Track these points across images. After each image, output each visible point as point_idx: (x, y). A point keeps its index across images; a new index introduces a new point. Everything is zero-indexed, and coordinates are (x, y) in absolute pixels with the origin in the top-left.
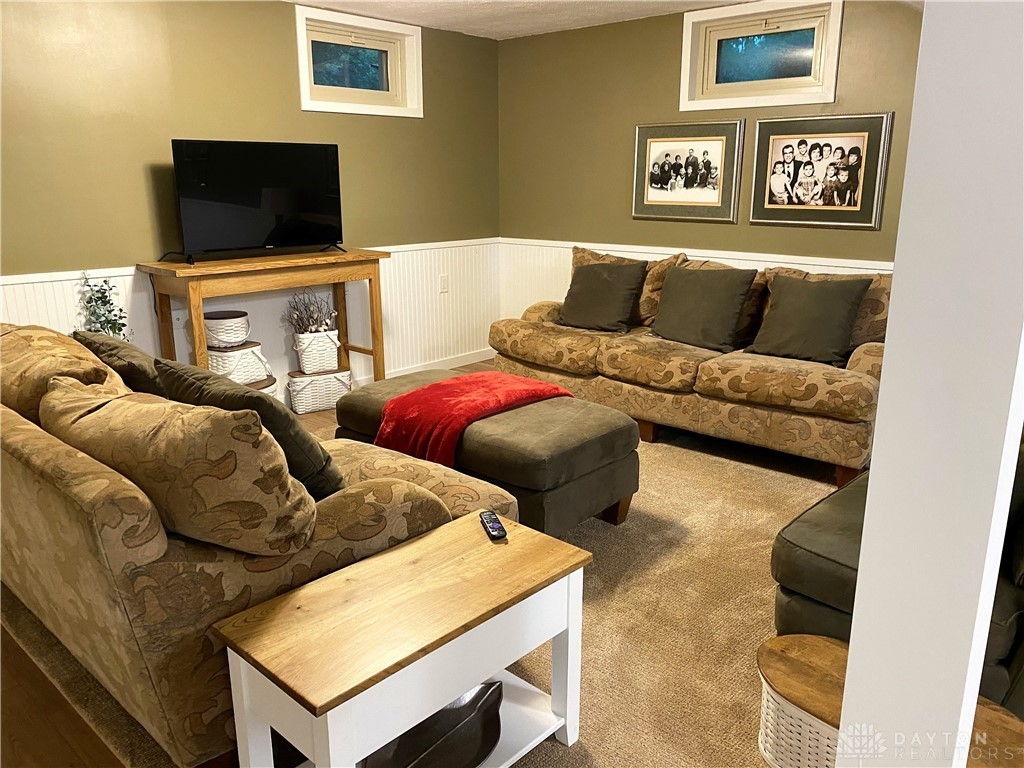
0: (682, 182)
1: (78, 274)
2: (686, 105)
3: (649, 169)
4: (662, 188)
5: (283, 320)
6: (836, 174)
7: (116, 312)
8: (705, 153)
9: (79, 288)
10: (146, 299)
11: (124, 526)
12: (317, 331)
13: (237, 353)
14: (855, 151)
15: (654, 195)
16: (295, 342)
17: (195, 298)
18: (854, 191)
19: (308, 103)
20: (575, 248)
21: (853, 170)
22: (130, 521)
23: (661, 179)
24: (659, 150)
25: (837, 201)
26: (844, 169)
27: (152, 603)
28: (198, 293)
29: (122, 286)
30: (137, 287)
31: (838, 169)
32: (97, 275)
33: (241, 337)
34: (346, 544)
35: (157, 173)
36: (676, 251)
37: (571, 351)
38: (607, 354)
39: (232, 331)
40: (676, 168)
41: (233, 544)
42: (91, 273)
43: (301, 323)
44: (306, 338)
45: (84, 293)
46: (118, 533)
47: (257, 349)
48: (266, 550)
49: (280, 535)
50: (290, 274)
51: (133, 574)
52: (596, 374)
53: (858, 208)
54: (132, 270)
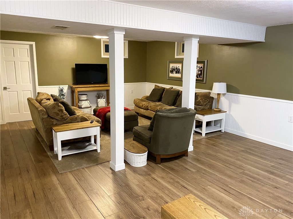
0: (175, 72)
1: (58, 86)
2: (176, 57)
3: (170, 69)
4: (172, 73)
5: (96, 96)
6: (199, 72)
7: (64, 93)
8: (179, 67)
9: (58, 88)
10: (70, 91)
11: (42, 113)
12: (101, 99)
13: (84, 101)
14: (201, 67)
15: (171, 75)
16: (97, 101)
17: (76, 91)
18: (201, 76)
19: (103, 56)
20: (155, 85)
21: (201, 71)
22: (43, 112)
23: (172, 72)
24: (172, 65)
25: (199, 77)
26: (200, 71)
27: (45, 123)
28: (77, 90)
29: (65, 88)
30: (68, 89)
31: (199, 71)
32: (61, 86)
33: (86, 99)
34: (71, 121)
35: (73, 69)
36: (171, 86)
37: (144, 105)
38: (150, 105)
39: (84, 97)
40: (174, 69)
41: (55, 118)
42: (60, 86)
43: (99, 97)
44: (99, 100)
45: (59, 89)
46: (41, 114)
47: (88, 101)
48: (59, 119)
49: (61, 118)
50: (95, 88)
51: (43, 119)
52: (148, 109)
53: (202, 79)
54: (68, 86)
